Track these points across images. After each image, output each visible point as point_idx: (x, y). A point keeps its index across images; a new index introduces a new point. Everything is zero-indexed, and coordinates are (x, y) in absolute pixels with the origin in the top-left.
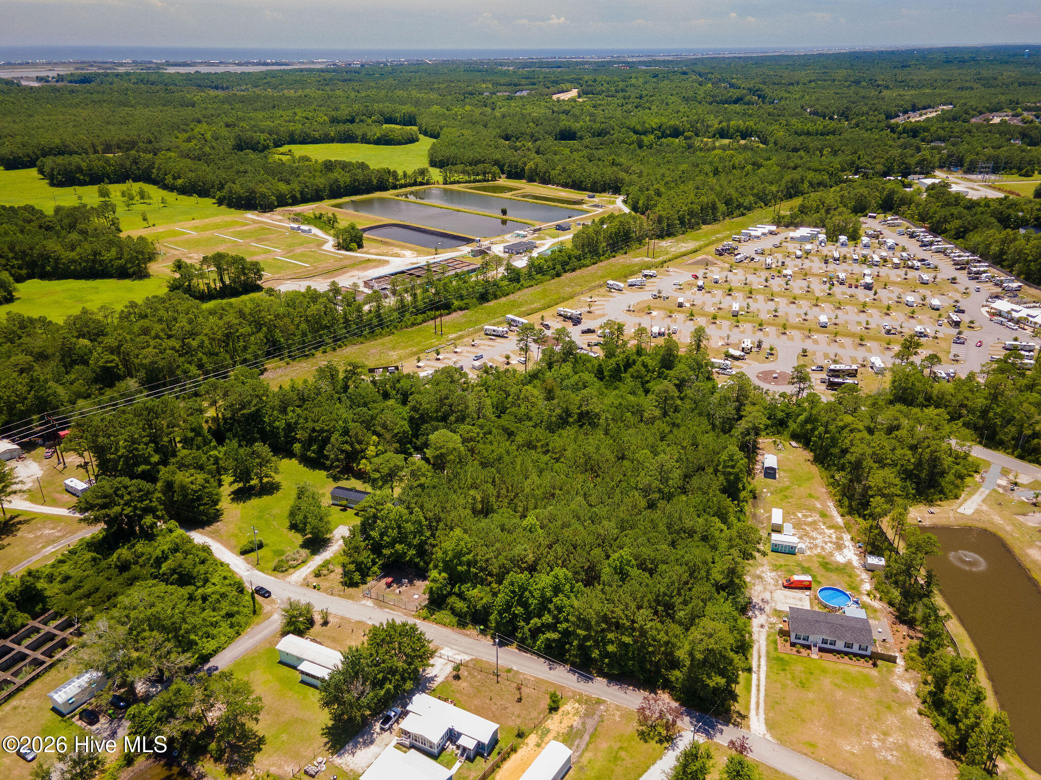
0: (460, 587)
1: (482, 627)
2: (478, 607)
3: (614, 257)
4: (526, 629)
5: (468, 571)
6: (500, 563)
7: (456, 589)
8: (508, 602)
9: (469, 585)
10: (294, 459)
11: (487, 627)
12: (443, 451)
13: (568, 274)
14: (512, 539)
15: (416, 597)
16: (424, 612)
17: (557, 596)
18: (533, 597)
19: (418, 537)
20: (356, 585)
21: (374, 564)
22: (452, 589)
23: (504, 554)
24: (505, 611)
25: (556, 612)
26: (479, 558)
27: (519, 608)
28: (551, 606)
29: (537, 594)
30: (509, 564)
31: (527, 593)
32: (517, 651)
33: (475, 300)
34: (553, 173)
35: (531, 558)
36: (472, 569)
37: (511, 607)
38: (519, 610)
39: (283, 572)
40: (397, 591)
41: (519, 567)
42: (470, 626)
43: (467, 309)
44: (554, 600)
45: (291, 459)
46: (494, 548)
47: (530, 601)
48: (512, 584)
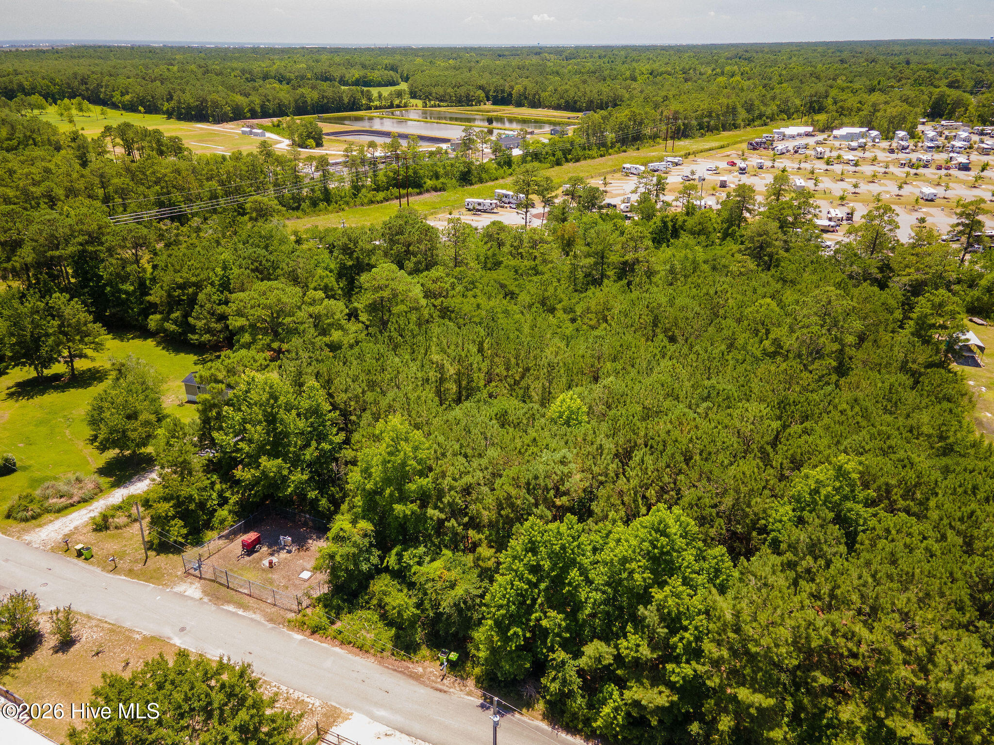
0: (400, 555)
1: (454, 656)
2: (446, 606)
3: (625, 151)
4: (571, 673)
5: (421, 518)
6: (502, 495)
7: (391, 560)
8: (521, 595)
9: (422, 549)
10: (149, 340)
11: (465, 656)
12: (386, 294)
13: (571, 164)
14: (527, 440)
15: (306, 575)
16: (318, 614)
17: (662, 585)
18: (589, 582)
19: (314, 444)
20: (176, 548)
21: (224, 501)
22: (382, 558)
23: (511, 472)
24: (514, 619)
25: (662, 631)
26: (446, 483)
27: (552, 613)
28: (649, 613)
29: (599, 576)
30: (521, 498)
31: (574, 573)
32: (544, 726)
33: (454, 181)
34: (543, 95)
35: (577, 482)
36: (430, 512)
37: (530, 610)
38: (553, 620)
39: (26, 520)
40: (266, 563)
41: (551, 505)
42: (425, 651)
43: (444, 190)
44: (658, 594)
45: (145, 339)
46: (484, 462)
47: (583, 596)
48: (532, 548)
